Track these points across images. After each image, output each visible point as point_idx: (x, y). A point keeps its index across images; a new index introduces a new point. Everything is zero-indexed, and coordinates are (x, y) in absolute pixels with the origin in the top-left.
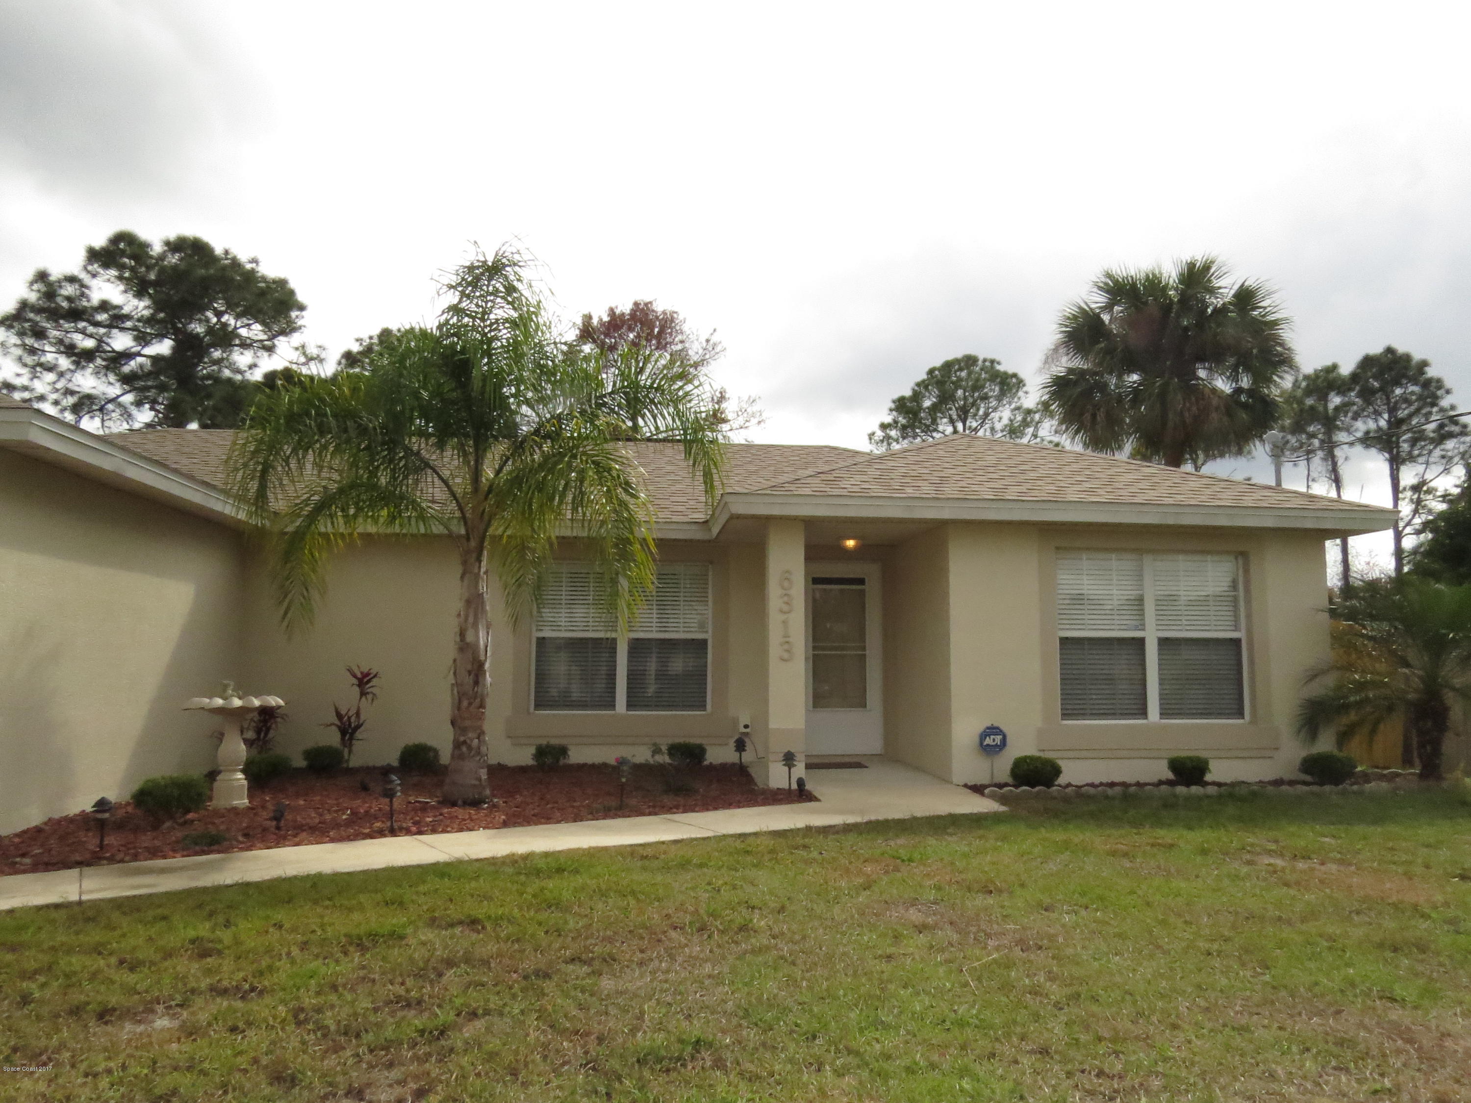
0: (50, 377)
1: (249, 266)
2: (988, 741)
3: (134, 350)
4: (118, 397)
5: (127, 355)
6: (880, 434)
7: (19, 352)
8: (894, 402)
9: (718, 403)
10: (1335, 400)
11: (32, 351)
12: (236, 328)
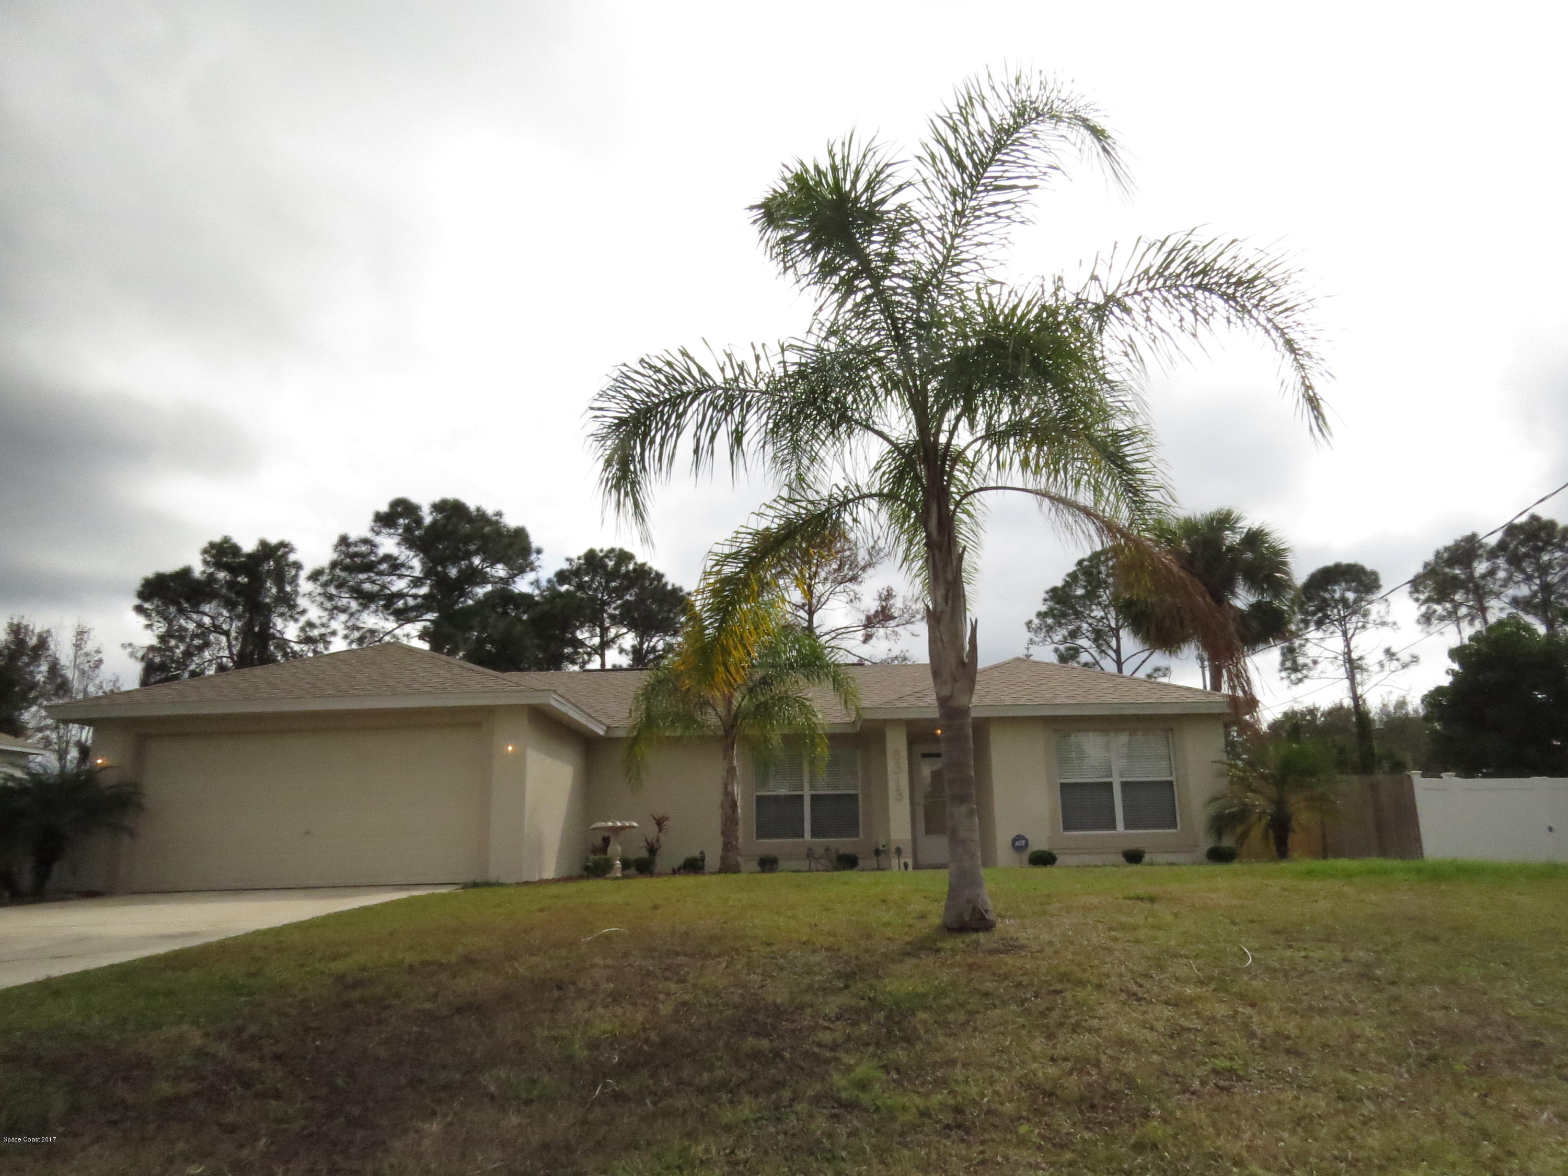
0: (343, 617)
1: (494, 518)
2: (1017, 844)
3: (405, 591)
4: (394, 630)
5: (400, 595)
6: (1036, 621)
7: (320, 599)
8: (1047, 593)
9: (885, 600)
10: (1481, 567)
11: (330, 598)
12: (483, 568)
